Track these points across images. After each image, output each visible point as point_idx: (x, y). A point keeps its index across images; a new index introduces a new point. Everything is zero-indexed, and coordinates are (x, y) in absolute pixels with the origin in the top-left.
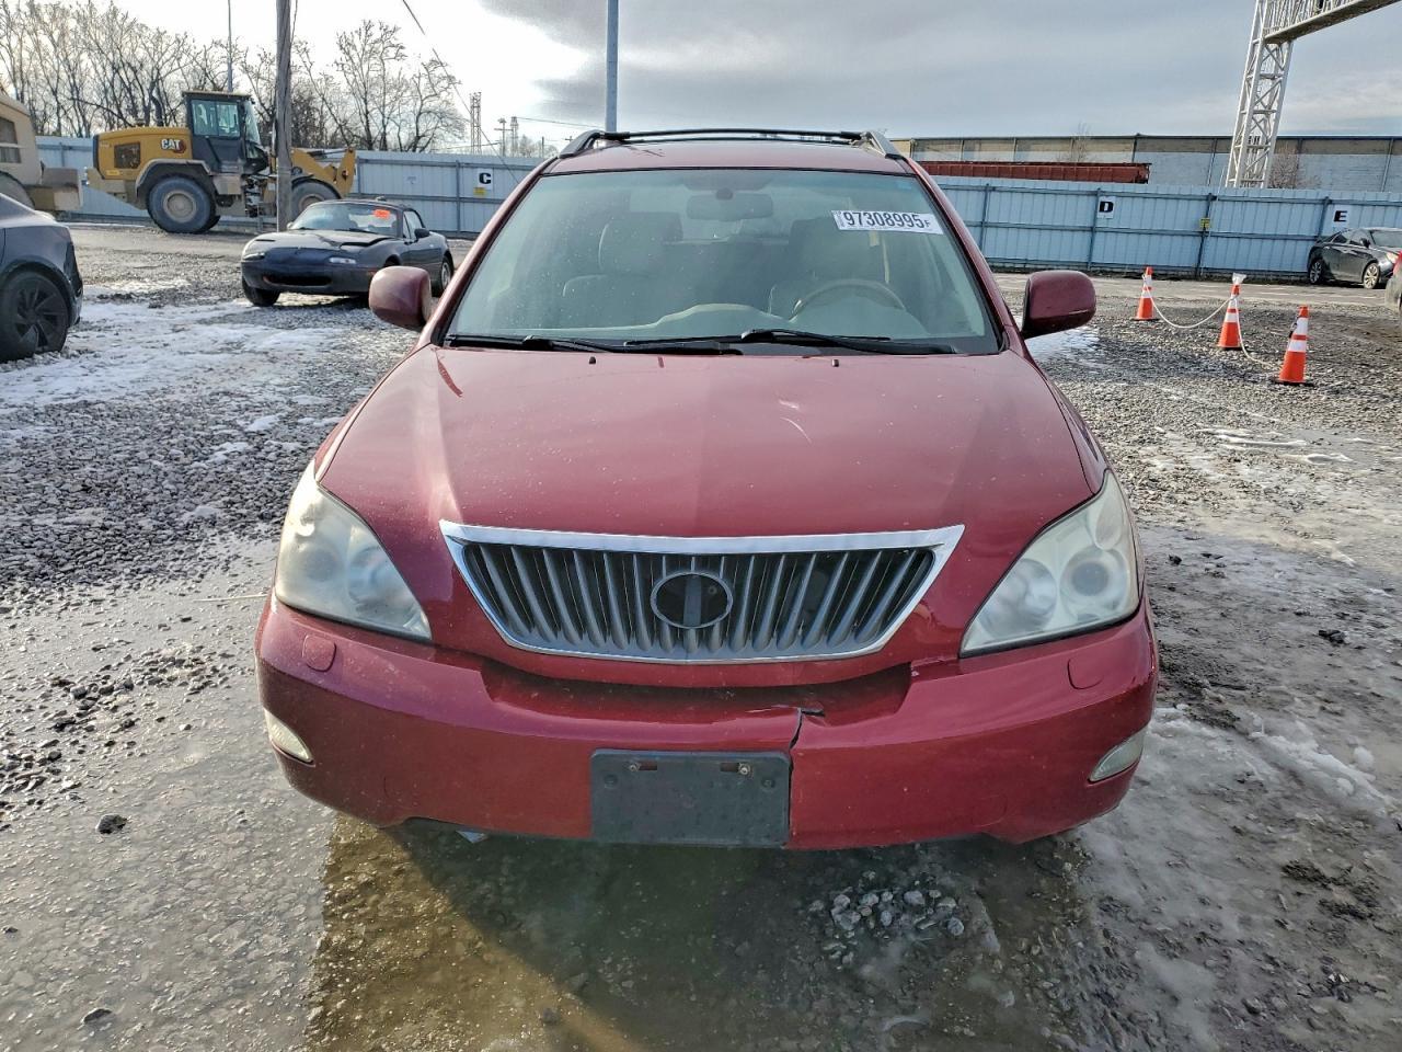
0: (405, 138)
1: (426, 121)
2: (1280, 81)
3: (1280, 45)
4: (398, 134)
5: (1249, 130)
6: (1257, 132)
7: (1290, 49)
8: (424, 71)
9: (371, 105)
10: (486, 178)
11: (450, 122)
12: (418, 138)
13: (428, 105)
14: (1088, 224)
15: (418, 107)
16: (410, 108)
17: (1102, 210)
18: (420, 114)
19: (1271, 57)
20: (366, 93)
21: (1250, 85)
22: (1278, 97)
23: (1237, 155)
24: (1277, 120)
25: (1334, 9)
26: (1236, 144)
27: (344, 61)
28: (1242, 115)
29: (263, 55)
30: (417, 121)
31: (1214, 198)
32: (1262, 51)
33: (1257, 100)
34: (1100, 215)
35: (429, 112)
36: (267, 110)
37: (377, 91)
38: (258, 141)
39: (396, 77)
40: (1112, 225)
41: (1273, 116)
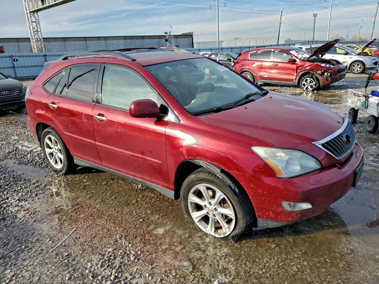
2: (38, 23)
3: (34, 13)
5: (34, 36)
6: (36, 37)
7: (37, 14)
14: (12, 66)
17: (15, 61)
19: (33, 16)
21: (30, 24)
22: (39, 27)
23: (34, 43)
24: (41, 34)
25: (48, 5)
26: (32, 40)
28: (31, 32)
31: (46, 55)
32: (30, 15)
33: (33, 28)
34: (15, 63)
40: (20, 65)
41: (40, 32)
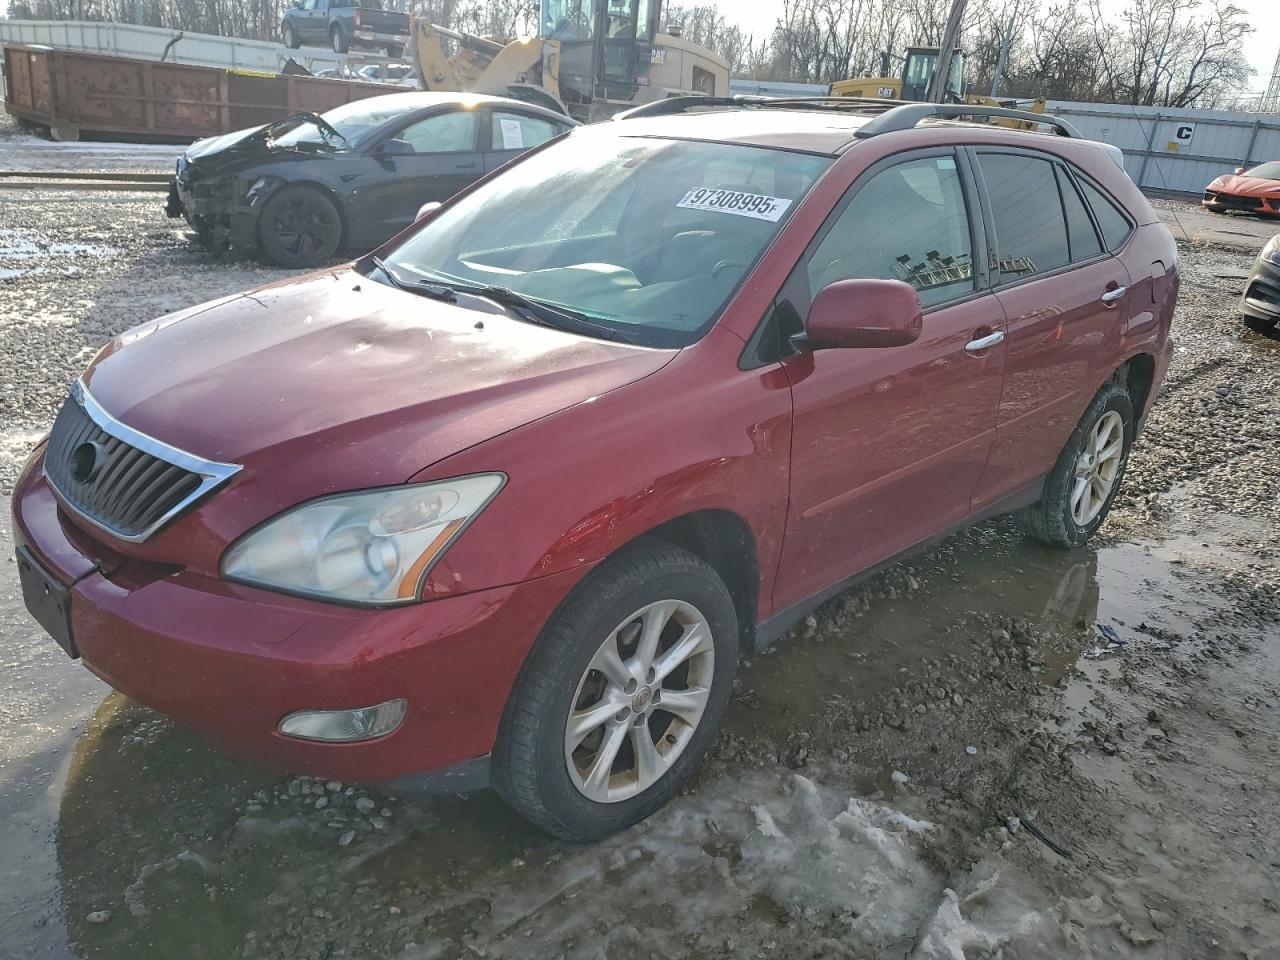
0: (1176, 87)
1: (1205, 70)
4: (1170, 84)
8: (1217, 18)
9: (1149, 55)
10: (1185, 132)
11: (1231, 71)
12: (1189, 88)
13: (1210, 53)
15: (1198, 57)
16: (1190, 55)
18: (1199, 62)
20: (1148, 42)
27: (1134, 11)
29: (1053, 8)
30: (1193, 71)
35: (1208, 62)
36: (1041, 61)
37: (1159, 40)
38: (959, 91)
39: (1184, 26)
